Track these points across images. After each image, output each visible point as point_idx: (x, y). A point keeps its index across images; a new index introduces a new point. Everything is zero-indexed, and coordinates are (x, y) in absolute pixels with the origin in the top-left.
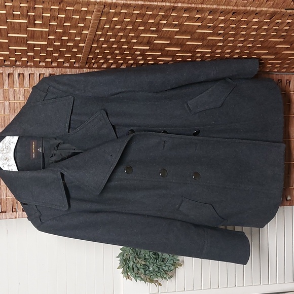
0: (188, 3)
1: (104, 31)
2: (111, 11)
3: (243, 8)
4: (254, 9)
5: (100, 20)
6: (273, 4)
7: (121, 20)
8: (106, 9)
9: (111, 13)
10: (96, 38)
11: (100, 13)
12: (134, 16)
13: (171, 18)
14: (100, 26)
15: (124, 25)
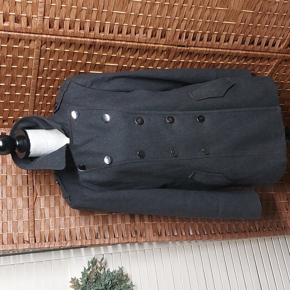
0: (104, 39)
1: (44, 75)
2: (47, 49)
3: (145, 44)
4: (153, 45)
5: (40, 60)
6: (166, 41)
7: (56, 60)
8: (43, 46)
9: (48, 51)
10: (39, 84)
11: (39, 51)
12: (66, 55)
13: (94, 58)
14: (40, 69)
15: (59, 67)
